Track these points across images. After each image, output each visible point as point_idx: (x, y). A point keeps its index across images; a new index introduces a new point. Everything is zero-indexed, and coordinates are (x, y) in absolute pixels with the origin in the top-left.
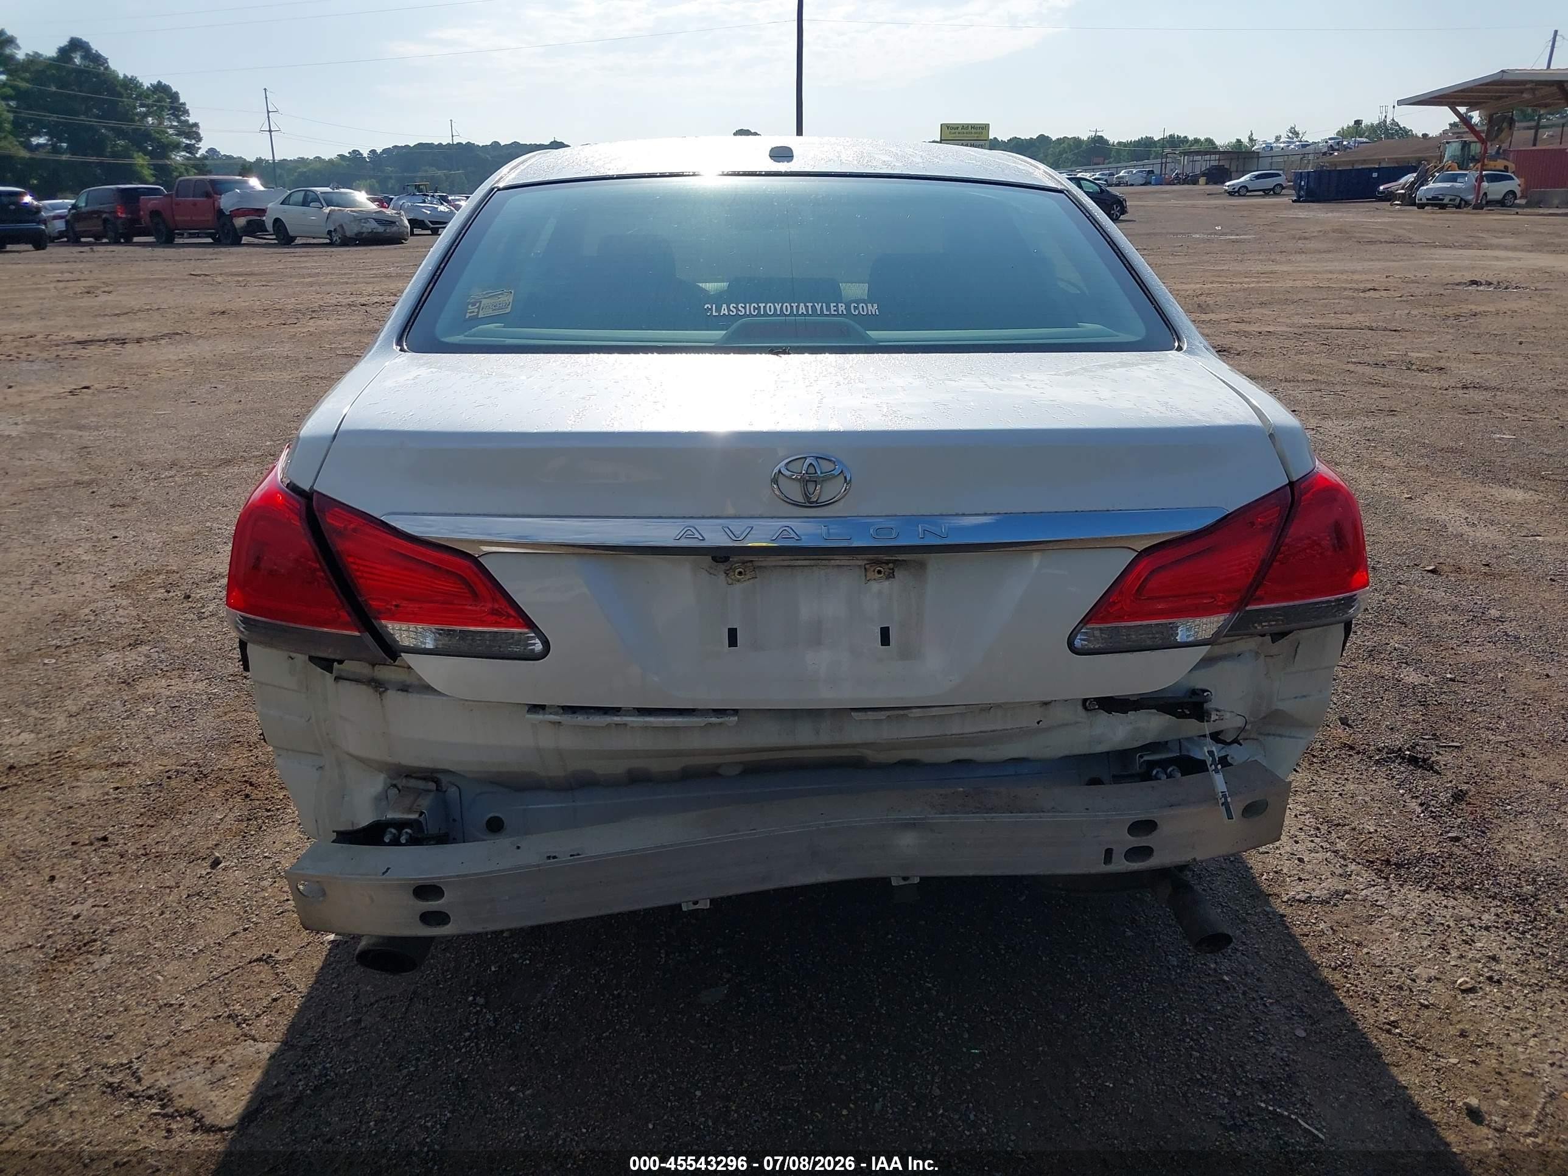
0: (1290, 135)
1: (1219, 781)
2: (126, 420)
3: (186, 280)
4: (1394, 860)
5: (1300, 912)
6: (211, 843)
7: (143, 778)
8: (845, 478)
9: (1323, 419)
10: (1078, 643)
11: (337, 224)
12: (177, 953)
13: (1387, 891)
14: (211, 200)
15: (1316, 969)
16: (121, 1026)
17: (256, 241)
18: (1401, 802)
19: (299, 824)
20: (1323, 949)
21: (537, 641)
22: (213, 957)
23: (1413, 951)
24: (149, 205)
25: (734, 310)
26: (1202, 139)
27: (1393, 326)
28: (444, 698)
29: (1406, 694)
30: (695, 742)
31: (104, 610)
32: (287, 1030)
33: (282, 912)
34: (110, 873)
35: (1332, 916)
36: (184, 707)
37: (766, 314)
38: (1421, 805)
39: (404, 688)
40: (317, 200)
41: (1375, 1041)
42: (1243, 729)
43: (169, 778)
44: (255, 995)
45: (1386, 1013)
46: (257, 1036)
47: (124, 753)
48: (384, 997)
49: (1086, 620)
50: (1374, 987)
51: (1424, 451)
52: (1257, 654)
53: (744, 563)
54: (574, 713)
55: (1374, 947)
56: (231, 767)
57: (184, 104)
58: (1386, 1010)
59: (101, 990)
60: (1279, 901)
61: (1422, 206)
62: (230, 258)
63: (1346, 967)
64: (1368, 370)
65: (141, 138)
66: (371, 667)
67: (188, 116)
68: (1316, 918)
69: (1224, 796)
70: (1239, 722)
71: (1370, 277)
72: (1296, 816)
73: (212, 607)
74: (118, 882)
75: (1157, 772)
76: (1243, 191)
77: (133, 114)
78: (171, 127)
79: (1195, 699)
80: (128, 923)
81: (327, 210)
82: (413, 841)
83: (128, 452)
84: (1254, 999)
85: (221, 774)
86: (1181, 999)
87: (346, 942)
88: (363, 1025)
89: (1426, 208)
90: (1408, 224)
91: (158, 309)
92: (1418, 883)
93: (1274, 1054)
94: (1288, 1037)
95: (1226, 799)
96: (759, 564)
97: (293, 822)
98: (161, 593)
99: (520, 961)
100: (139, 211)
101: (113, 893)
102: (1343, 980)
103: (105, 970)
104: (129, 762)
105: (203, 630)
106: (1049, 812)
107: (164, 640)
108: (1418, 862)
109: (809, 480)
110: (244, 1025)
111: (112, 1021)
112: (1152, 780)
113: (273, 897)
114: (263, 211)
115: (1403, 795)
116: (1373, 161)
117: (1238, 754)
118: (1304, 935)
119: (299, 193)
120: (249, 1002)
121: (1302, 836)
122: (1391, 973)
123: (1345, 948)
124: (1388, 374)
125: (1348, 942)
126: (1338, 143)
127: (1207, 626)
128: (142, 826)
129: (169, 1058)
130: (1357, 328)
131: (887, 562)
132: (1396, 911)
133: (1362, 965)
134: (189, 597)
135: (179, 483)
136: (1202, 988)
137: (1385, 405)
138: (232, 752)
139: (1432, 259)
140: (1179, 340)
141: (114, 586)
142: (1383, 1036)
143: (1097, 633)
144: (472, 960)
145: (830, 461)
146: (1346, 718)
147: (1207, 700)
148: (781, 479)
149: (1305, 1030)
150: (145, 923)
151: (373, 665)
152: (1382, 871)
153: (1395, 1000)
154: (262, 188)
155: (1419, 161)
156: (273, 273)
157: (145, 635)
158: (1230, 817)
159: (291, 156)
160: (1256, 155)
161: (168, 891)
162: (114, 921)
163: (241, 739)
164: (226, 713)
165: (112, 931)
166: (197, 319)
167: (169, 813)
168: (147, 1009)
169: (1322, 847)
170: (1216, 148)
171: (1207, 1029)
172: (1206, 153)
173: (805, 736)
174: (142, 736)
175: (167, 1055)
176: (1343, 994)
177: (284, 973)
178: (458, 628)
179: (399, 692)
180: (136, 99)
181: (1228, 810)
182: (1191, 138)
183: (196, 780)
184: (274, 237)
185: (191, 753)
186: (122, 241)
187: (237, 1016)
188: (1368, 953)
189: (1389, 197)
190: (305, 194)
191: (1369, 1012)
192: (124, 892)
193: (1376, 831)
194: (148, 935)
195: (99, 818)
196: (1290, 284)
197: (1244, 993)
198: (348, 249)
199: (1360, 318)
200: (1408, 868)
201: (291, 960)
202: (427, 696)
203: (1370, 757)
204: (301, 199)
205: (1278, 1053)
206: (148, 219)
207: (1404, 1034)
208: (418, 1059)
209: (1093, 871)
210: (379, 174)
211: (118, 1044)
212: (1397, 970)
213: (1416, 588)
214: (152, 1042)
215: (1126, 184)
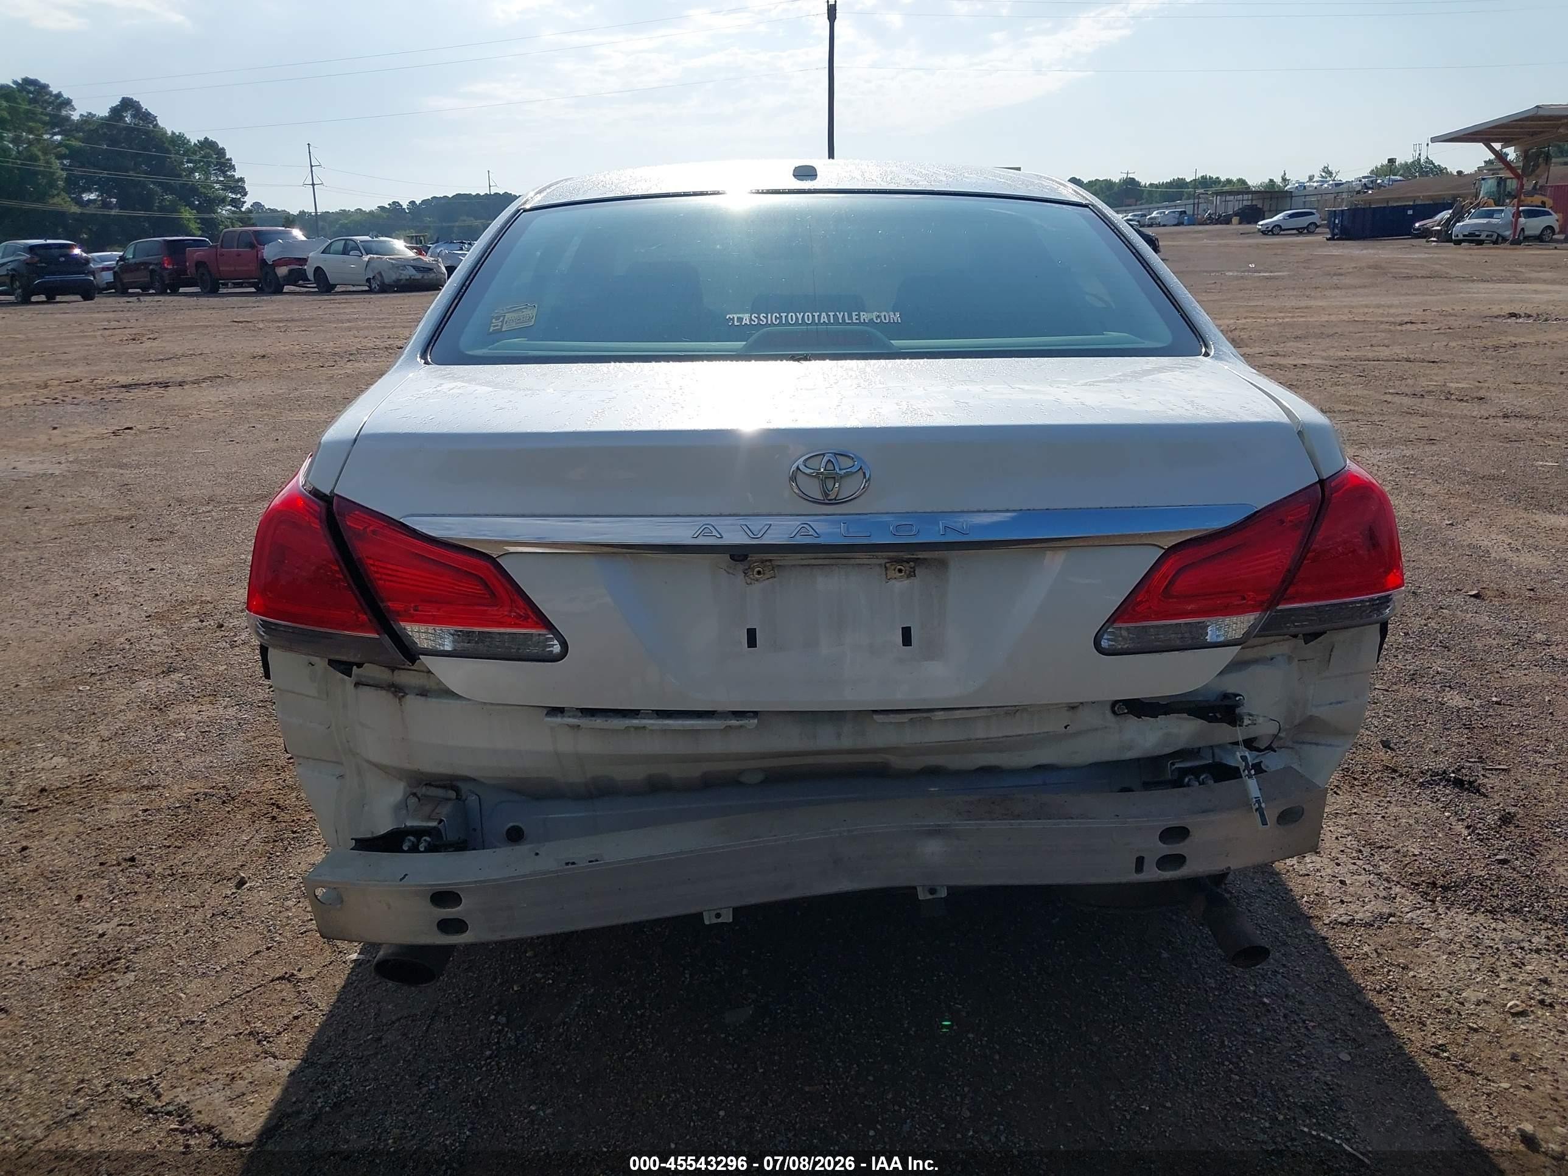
0: (1324, 174)
1: (1252, 786)
2: (167, 458)
3: (228, 326)
4: (1440, 882)
5: (1343, 935)
6: (237, 864)
7: (171, 800)
8: (864, 473)
9: (1361, 448)
10: (1104, 644)
11: (376, 272)
12: (200, 971)
13: (1433, 914)
14: (255, 251)
15: (1360, 992)
16: (143, 1043)
17: (297, 289)
18: (1447, 825)
19: (325, 846)
20: (1366, 972)
21: (556, 642)
22: (236, 976)
23: (1461, 975)
24: (195, 256)
25: (756, 320)
26: (1235, 179)
27: (1431, 357)
28: (464, 702)
29: (1450, 718)
30: (715, 746)
31: (139, 639)
32: (308, 1047)
33: (305, 932)
34: (136, 892)
35: (1375, 938)
36: (214, 733)
37: (787, 323)
38: (1468, 827)
39: (424, 693)
40: (357, 248)
41: (1422, 1065)
42: (1276, 736)
43: (197, 800)
44: (276, 1013)
45: (1434, 1037)
46: (277, 1054)
47: (154, 777)
48: (406, 1015)
49: (1114, 619)
50: (1421, 1010)
51: (1464, 478)
52: (1290, 659)
53: (763, 562)
54: (593, 716)
55: (1420, 971)
56: (258, 790)
57: (230, 159)
58: (1434, 1034)
59: (124, 1007)
60: (1321, 923)
61: (1458, 242)
62: (271, 307)
63: (1391, 990)
64: (1406, 401)
65: (188, 193)
66: (390, 672)
67: (234, 171)
68: (1360, 941)
69: (1258, 802)
70: (1272, 729)
71: (1406, 311)
72: (1337, 838)
73: (244, 636)
74: (144, 901)
75: (1190, 780)
76: (1277, 230)
77: (181, 170)
78: (218, 182)
79: (1227, 702)
80: (153, 942)
81: (366, 258)
82: (432, 849)
83: (167, 489)
84: (1295, 1022)
85: (248, 796)
86: (1219, 1021)
87: (369, 961)
88: (384, 1043)
89: (1463, 244)
90: (1444, 259)
91: (201, 354)
92: (1466, 905)
93: (1317, 1078)
94: (1332, 1061)
95: (1260, 804)
96: (779, 563)
97: (319, 843)
98: (195, 622)
99: (542, 981)
100: (185, 262)
101: (140, 912)
102: (1389, 1004)
103: (129, 988)
104: (159, 785)
105: (235, 658)
106: (1077, 818)
107: (195, 667)
108: (1465, 884)
109: (828, 477)
110: (265, 1043)
111: (133, 1037)
112: (1184, 786)
113: (296, 917)
114: (304, 261)
115: (1448, 818)
116: (1409, 198)
117: (1273, 762)
118: (1347, 958)
119: (338, 243)
120: (269, 1020)
121: (1343, 858)
122: (1439, 996)
123: (1390, 971)
124: (1428, 404)
125: (1393, 965)
126: (1372, 182)
127: (1237, 625)
128: (169, 847)
129: (189, 1075)
130: (1394, 360)
131: (908, 561)
132: (1443, 934)
133: (1408, 988)
134: (222, 626)
135: (215, 518)
136: (1242, 1011)
137: (1424, 434)
138: (259, 776)
139: (1469, 293)
140: (1206, 346)
141: (150, 616)
142: (1431, 1060)
143: (1124, 633)
144: (495, 979)
145: (849, 457)
146: (1387, 741)
147: (1238, 705)
148: (800, 476)
149: (1350, 1054)
150: (169, 942)
151: (393, 671)
152: (1428, 894)
153: (1443, 1023)
154: (304, 238)
155: (1454, 198)
156: (313, 319)
157: (178, 662)
158: (1264, 823)
159: (334, 208)
160: (1289, 194)
161: (193, 910)
162: (139, 939)
163: (269, 763)
164: (255, 738)
165: (136, 949)
166: (239, 363)
167: (197, 835)
168: (168, 1026)
169: (1364, 869)
170: (1249, 187)
171: (1246, 1052)
172: (1238, 193)
173: (826, 739)
174: (172, 760)
175: (187, 1072)
176: (1389, 1018)
177: (306, 991)
178: (477, 629)
179: (418, 697)
180: (184, 155)
181: (1262, 815)
182: (1223, 179)
183: (224, 802)
184: (315, 285)
185: (220, 776)
186: (169, 291)
187: (258, 1033)
188: (1414, 976)
189: (1425, 234)
190: (345, 244)
191: (1417, 1036)
192: (150, 911)
193: (1421, 853)
194: (172, 953)
195: (128, 838)
196: (1325, 318)
197: (1285, 1016)
198: (386, 295)
199: (1398, 350)
200: (1455, 891)
201: (314, 979)
202: (445, 701)
203: (1414, 780)
204: (341, 248)
205: (1322, 1078)
206: (193, 270)
207: (1452, 1058)
208: (438, 1078)
209: (1124, 880)
210: (418, 224)
211: (138, 1061)
212: (1445, 993)
213: (1459, 613)
214: (173, 1059)
215: (1159, 225)
